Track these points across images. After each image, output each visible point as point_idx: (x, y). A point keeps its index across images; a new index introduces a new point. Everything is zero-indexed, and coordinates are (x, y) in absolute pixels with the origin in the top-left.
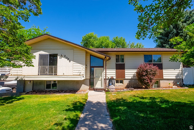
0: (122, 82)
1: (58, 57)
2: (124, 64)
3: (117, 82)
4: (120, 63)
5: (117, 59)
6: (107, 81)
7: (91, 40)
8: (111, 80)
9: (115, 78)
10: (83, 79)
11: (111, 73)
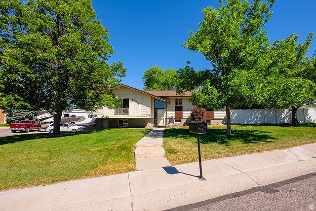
0: (180, 121)
1: (130, 101)
2: (182, 107)
3: (176, 121)
4: (179, 105)
5: (176, 103)
6: (168, 120)
7: (156, 75)
8: (171, 119)
9: (174, 118)
10: (149, 117)
11: (171, 114)
